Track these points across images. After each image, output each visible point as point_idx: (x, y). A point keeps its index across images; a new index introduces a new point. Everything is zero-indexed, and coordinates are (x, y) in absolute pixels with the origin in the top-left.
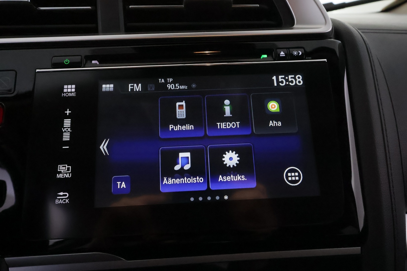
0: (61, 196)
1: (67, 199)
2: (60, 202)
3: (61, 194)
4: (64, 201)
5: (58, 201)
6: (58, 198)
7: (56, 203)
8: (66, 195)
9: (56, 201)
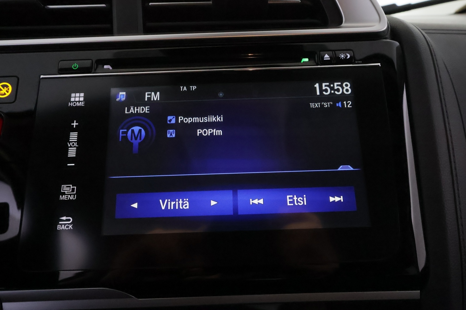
0: (63, 221)
3: (64, 218)
4: (67, 227)
7: (58, 229)
8: (69, 220)
9: (58, 227)
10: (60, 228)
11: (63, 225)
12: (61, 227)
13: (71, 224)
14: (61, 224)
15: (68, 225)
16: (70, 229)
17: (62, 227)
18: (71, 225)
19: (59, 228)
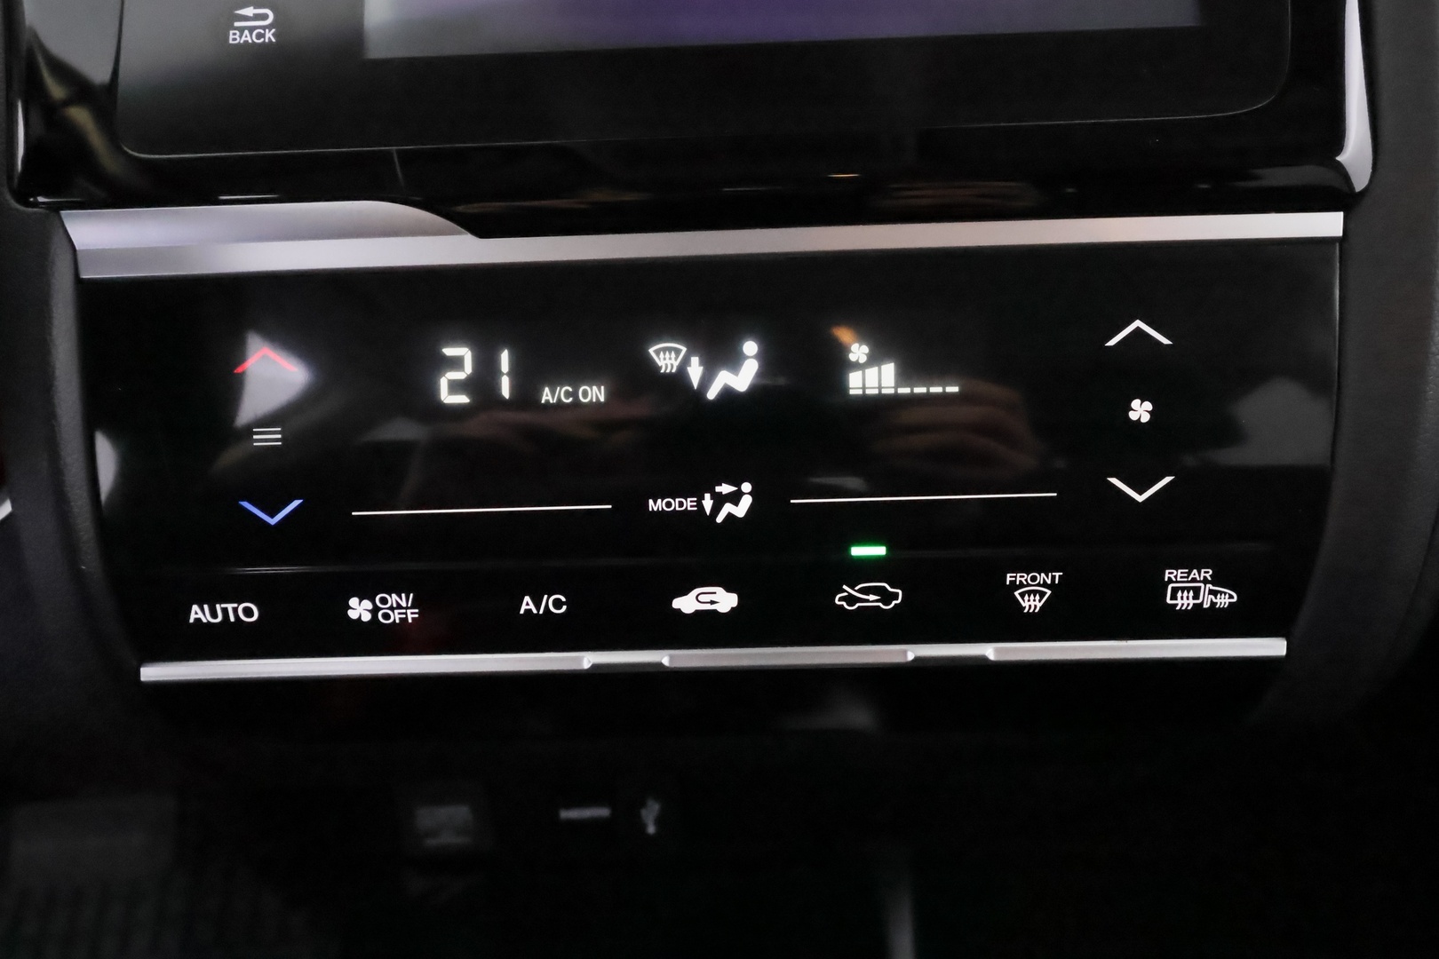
0: (246, 18)
1: (267, 30)
2: (243, 39)
3: (249, 11)
4: (259, 36)
5: (237, 37)
6: (237, 24)
7: (231, 42)
8: (265, 17)
9: (231, 37)
10: (238, 39)
11: (246, 32)
12: (241, 37)
13: (270, 27)
14: (242, 30)
15: (262, 32)
16: (267, 40)
17: (244, 35)
18: (270, 31)
19: (235, 39)
